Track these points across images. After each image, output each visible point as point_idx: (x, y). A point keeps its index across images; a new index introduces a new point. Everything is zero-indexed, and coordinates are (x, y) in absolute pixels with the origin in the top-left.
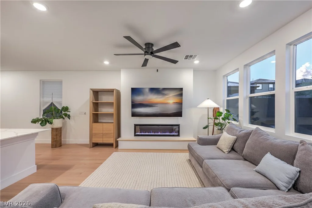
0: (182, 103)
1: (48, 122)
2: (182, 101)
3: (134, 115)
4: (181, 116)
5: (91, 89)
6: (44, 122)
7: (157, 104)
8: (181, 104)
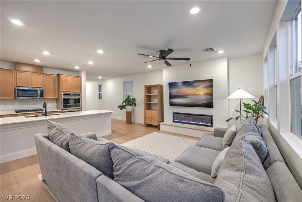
0: (213, 94)
1: (124, 107)
2: (213, 92)
3: (171, 104)
4: (212, 107)
5: (145, 86)
6: (121, 107)
7: (189, 95)
8: (211, 95)
